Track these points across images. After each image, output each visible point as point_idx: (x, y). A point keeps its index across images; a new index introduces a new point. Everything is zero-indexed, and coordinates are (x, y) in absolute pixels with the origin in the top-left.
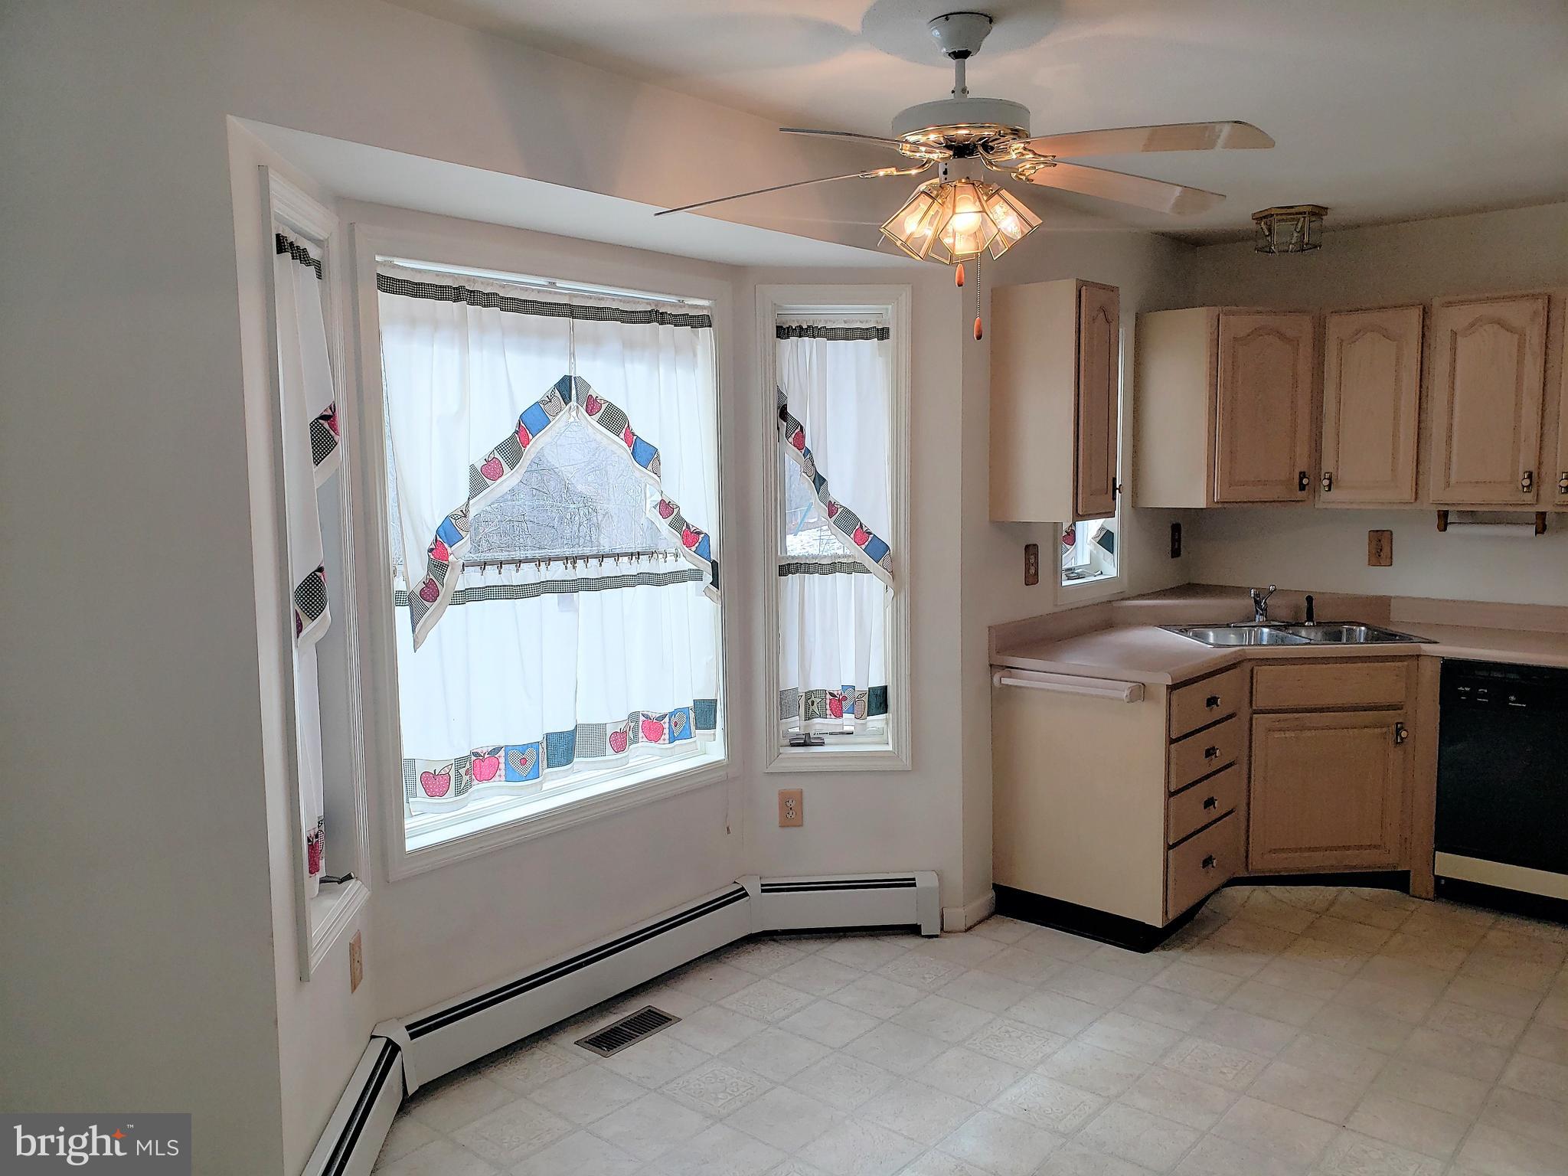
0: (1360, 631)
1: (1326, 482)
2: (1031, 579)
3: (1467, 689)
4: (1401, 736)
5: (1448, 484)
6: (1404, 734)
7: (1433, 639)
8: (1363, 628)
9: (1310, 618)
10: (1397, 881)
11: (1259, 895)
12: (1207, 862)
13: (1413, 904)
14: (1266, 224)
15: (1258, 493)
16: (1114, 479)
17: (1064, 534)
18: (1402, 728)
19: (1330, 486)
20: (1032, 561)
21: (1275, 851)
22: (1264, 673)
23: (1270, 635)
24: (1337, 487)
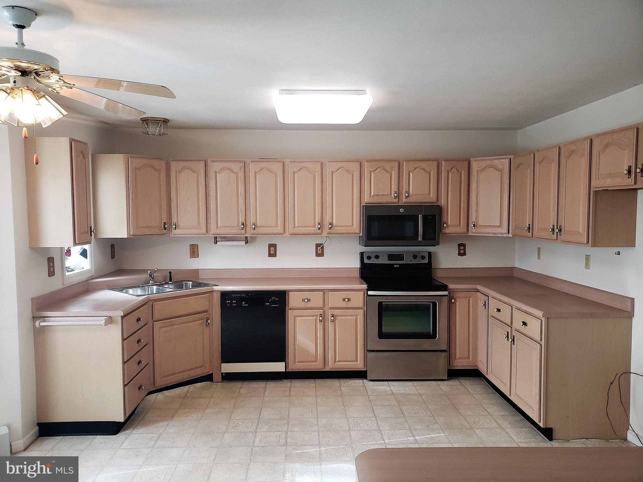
0: (190, 283)
1: (174, 226)
2: (51, 273)
3: (230, 301)
4: (208, 322)
5: (217, 228)
6: (209, 321)
7: (217, 284)
8: (191, 282)
9: (171, 280)
10: (209, 378)
11: (160, 396)
12: (140, 388)
13: (214, 385)
14: (146, 123)
15: (148, 231)
16: (91, 227)
17: (66, 251)
18: (208, 319)
19: (175, 228)
20: (51, 265)
21: (164, 377)
22: (157, 305)
23: (157, 289)
24: (179, 228)
